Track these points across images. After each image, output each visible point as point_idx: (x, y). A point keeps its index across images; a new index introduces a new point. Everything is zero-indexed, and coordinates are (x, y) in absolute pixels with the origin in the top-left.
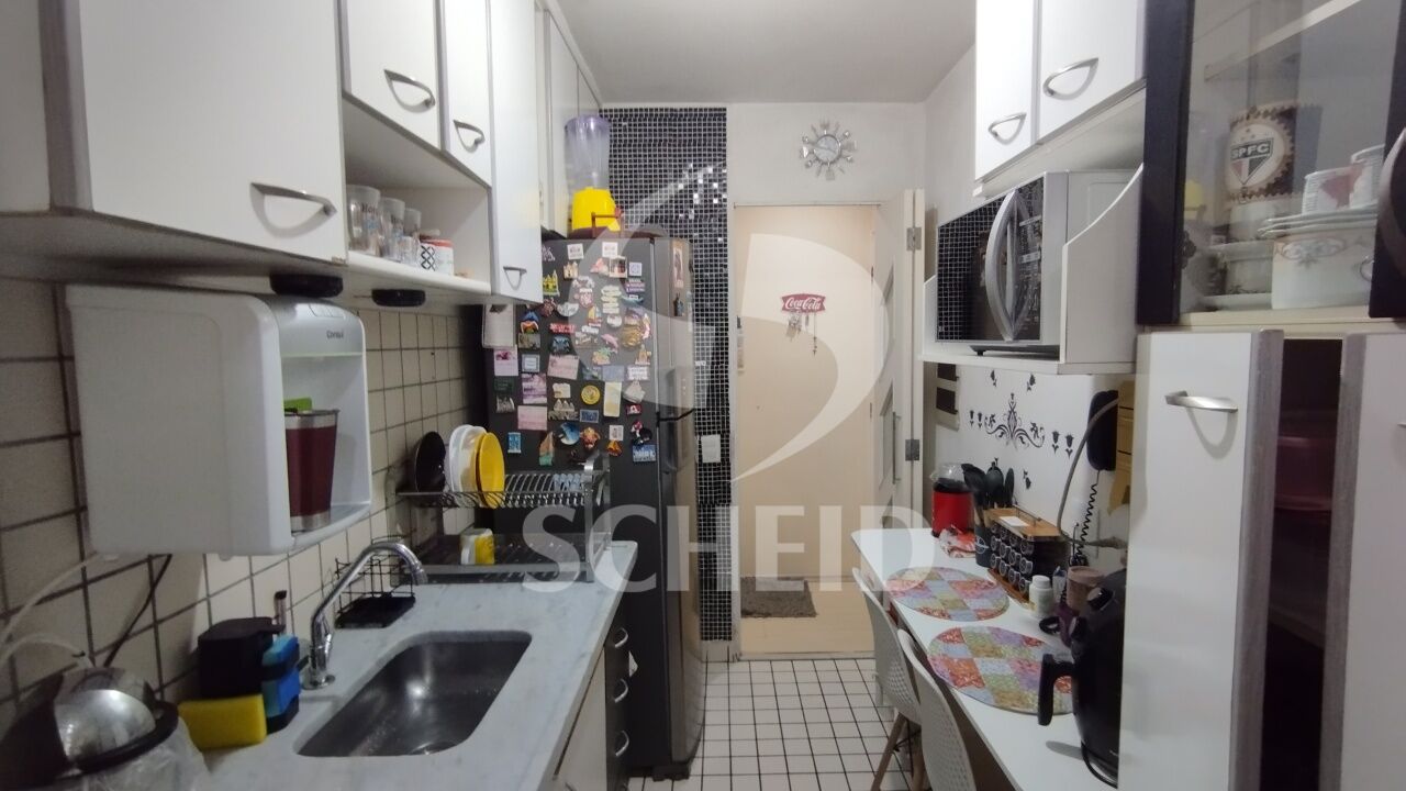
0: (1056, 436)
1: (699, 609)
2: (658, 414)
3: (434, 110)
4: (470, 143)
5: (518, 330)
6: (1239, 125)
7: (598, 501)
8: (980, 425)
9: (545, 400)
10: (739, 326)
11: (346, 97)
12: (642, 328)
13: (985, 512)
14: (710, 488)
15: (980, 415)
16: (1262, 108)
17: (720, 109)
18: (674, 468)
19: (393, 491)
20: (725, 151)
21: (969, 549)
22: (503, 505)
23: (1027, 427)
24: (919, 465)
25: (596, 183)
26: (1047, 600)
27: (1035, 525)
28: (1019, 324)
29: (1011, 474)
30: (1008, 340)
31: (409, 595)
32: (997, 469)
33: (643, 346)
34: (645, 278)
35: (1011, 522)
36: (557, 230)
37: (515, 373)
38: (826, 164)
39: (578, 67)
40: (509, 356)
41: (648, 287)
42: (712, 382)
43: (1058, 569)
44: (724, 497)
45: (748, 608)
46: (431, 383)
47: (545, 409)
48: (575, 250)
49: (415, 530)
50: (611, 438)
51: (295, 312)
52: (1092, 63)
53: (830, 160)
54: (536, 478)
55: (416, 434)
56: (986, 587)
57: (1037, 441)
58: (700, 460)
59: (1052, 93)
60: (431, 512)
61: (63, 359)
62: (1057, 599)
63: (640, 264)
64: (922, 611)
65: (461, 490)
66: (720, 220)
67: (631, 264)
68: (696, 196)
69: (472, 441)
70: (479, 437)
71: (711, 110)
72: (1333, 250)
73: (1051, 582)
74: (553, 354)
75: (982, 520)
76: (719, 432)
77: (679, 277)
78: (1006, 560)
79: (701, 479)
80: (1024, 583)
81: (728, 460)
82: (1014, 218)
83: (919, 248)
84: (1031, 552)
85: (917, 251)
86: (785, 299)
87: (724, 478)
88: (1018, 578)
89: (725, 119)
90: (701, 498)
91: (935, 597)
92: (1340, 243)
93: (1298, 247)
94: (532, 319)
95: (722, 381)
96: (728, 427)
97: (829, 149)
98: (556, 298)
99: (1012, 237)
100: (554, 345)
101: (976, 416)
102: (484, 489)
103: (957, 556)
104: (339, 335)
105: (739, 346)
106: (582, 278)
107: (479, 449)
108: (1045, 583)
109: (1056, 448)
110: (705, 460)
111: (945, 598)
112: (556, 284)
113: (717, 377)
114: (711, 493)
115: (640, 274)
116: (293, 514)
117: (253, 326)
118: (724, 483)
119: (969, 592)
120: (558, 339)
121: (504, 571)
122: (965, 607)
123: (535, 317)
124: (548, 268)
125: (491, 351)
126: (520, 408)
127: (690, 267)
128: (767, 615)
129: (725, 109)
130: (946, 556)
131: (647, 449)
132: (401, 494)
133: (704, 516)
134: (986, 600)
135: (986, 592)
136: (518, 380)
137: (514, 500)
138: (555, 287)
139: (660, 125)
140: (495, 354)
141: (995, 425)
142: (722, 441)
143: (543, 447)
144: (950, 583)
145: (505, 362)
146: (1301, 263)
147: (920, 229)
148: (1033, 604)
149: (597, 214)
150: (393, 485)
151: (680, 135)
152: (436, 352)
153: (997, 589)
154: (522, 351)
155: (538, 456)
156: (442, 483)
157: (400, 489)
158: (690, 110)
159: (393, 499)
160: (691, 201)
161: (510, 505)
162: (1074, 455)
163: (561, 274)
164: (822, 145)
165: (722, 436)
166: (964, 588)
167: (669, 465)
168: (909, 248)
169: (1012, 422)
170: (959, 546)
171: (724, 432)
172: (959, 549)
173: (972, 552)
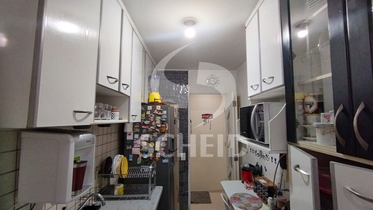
0: (272, 158)
1: (179, 202)
2: (169, 150)
3: (118, 82)
4: (125, 88)
5: (134, 127)
6: (306, 97)
7: (153, 176)
8: (253, 153)
9: (139, 146)
10: (191, 122)
11: (97, 84)
12: (166, 127)
13: (255, 178)
14: (183, 168)
15: (253, 150)
16: (311, 94)
17: (186, 71)
18: (173, 165)
19: (97, 174)
20: (188, 81)
21: (252, 187)
22: (127, 177)
23: (265, 155)
24: (238, 162)
25: (156, 91)
26: (272, 204)
27: (268, 182)
28: (260, 137)
29: (261, 166)
30: (257, 140)
31: (99, 205)
32: (258, 165)
33: (166, 132)
34: (167, 115)
35: (262, 181)
36: (145, 102)
37: (132, 139)
38: (213, 84)
39: (152, 62)
40: (131, 134)
41: (168, 117)
42: (184, 138)
43: (275, 195)
44: (186, 170)
45: (193, 201)
46: (110, 142)
47: (140, 148)
48: (150, 108)
49: (102, 184)
50: (157, 156)
51: (79, 137)
52: (273, 78)
53: (214, 83)
54: (136, 169)
55: (105, 157)
56: (256, 200)
57: (268, 159)
58: (180, 160)
59: (264, 82)
60: (107, 179)
61: (18, 150)
62: (275, 204)
63: (166, 111)
64: (239, 207)
65: (116, 174)
66: (186, 98)
67: (164, 111)
68: (180, 92)
69: (120, 159)
70: (122, 158)
71: (184, 71)
72: (328, 132)
73: (273, 199)
74: (143, 134)
75: (254, 180)
76: (185, 152)
77: (176, 114)
78: (261, 192)
79: (180, 165)
80: (266, 199)
81: (188, 160)
82: (257, 111)
83: (236, 106)
84: (267, 190)
85: (235, 107)
86: (203, 115)
87: (186, 165)
88: (264, 197)
89: (188, 74)
90: (180, 170)
91: (243, 203)
92: (329, 131)
93: (321, 131)
94: (137, 125)
95: (186, 138)
96: (188, 151)
97: (213, 81)
98: (144, 119)
99: (257, 116)
100: (143, 131)
101: (252, 150)
102: (122, 173)
103: (248, 189)
104: (89, 141)
105: (191, 127)
106: (151, 115)
107: (122, 161)
108: (272, 199)
109: (272, 161)
110: (181, 160)
111: (245, 203)
112: (144, 116)
113: (185, 137)
114: (183, 169)
115: (166, 114)
116: (72, 191)
117: (68, 142)
118: (186, 166)
119: (252, 201)
120: (144, 130)
121: (125, 197)
122: (251, 206)
123: (138, 124)
124: (142, 112)
125: (126, 133)
126: (133, 148)
127: (179, 111)
128: (198, 203)
129: (188, 71)
130: (246, 189)
131: (166, 159)
132: (99, 175)
133: (181, 175)
134: (256, 204)
135: (256, 201)
136: (133, 141)
137: (130, 176)
138: (144, 117)
139: (172, 75)
140: (127, 134)
141: (257, 153)
142: (186, 154)
143: (138, 159)
144: (247, 198)
145: (130, 136)
146: (322, 134)
147: (236, 101)
148: (269, 205)
149: (156, 99)
150: (97, 172)
151: (177, 77)
152: (112, 134)
153: (259, 200)
154: (134, 133)
155: (137, 161)
156: (111, 170)
157: (99, 173)
158: (179, 71)
159: (97, 176)
160: (179, 93)
161: (129, 177)
162: (277, 164)
163: (146, 113)
164: (212, 80)
165: (186, 153)
166: (251, 200)
167: (172, 164)
168: (233, 106)
169: (261, 153)
170: (249, 187)
171: (187, 152)
172: (249, 188)
173: (253, 188)
